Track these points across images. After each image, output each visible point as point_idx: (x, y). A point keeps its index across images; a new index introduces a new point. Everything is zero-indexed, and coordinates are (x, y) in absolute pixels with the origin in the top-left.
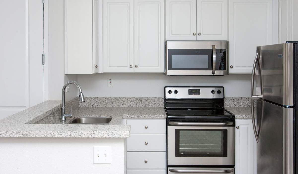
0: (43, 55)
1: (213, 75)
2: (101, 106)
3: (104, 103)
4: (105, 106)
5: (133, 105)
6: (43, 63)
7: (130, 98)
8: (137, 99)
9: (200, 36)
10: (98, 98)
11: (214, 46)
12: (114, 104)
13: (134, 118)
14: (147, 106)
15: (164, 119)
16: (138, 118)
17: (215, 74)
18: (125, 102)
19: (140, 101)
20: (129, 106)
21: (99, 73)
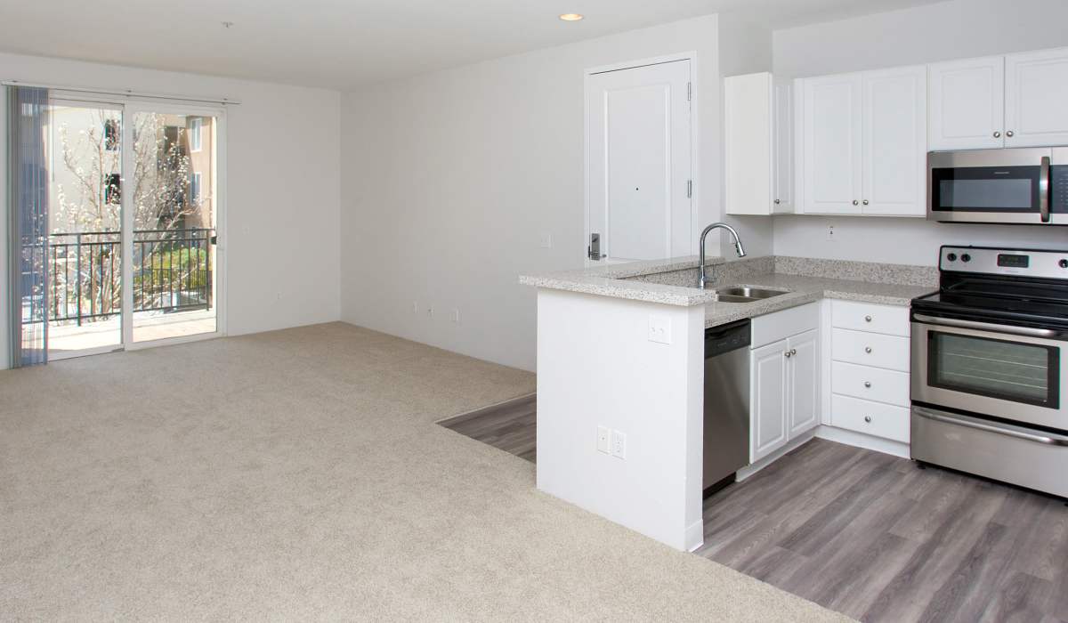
0: (690, 183)
1: (1045, 224)
2: (815, 275)
3: (820, 270)
4: (821, 275)
5: (875, 277)
6: (690, 195)
7: (868, 264)
8: (882, 267)
9: (1013, 138)
10: (807, 259)
11: (1048, 158)
12: (838, 274)
13: (846, 300)
14: (904, 283)
15: (905, 306)
16: (850, 300)
17: (1049, 223)
18: (859, 271)
19: (889, 271)
20: (868, 280)
21: (796, 213)
